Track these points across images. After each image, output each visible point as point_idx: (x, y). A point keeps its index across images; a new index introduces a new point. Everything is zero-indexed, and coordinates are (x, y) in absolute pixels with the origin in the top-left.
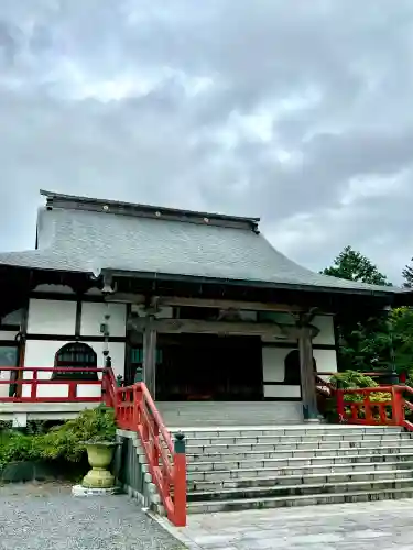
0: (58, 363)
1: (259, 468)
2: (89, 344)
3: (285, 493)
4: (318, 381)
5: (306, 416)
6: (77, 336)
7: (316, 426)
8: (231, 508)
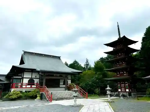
0: (28, 82)
1: (59, 96)
2: (33, 79)
3: (62, 99)
4: (68, 85)
5: (66, 90)
6: (32, 78)
7: (67, 91)
8: (56, 100)
